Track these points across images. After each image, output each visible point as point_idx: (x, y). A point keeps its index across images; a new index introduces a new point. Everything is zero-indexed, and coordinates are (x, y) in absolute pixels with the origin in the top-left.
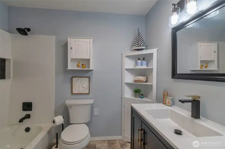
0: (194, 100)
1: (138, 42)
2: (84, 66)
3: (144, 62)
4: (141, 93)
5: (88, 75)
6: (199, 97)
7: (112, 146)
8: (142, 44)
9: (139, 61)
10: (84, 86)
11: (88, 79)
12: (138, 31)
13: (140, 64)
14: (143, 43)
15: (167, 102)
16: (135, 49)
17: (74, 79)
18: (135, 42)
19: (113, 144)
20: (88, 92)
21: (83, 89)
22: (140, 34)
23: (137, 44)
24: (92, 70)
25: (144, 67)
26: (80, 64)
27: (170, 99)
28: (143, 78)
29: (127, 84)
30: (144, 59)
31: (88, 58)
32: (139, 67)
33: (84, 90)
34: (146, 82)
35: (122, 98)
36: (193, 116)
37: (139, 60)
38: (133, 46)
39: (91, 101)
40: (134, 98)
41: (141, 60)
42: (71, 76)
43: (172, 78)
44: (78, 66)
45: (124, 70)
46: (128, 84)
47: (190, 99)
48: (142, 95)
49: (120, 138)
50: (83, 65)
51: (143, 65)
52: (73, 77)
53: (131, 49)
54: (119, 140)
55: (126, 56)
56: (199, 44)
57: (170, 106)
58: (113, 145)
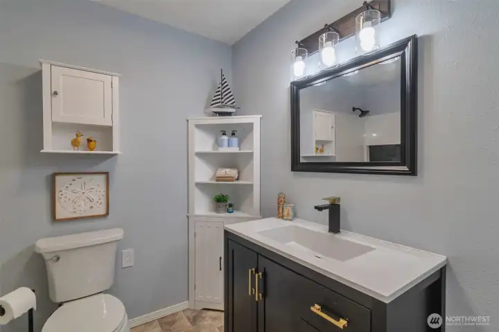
0: (332, 204)
1: (222, 98)
2: (92, 143)
3: (235, 140)
4: (229, 202)
5: (102, 167)
6: (339, 199)
7: (171, 328)
8: (229, 103)
9: (225, 138)
10: (92, 196)
11: (103, 177)
12: (222, 75)
13: (226, 143)
14: (231, 102)
15: (285, 214)
16: (216, 113)
17: (58, 178)
18: (216, 98)
19: (174, 322)
20: (103, 212)
21: (90, 204)
22: (226, 82)
23: (219, 102)
24: (116, 154)
25: (235, 149)
26: (83, 140)
27: (290, 208)
28: (233, 173)
29: (199, 185)
30: (233, 134)
31: (108, 123)
32: (225, 149)
33: (91, 207)
34: (238, 179)
35: (188, 217)
36: (330, 230)
37: (224, 134)
38: (212, 105)
39: (118, 234)
40: (215, 214)
41: (228, 136)
42: (50, 171)
43: (293, 169)
44: (75, 143)
45: (192, 154)
46: (201, 186)
47: (327, 203)
48: (231, 205)
49: (186, 307)
50: (89, 141)
51: (231, 146)
52: (55, 174)
53: (207, 111)
54: (184, 311)
55: (198, 126)
56: (314, 112)
57: (290, 220)
58: (174, 326)
